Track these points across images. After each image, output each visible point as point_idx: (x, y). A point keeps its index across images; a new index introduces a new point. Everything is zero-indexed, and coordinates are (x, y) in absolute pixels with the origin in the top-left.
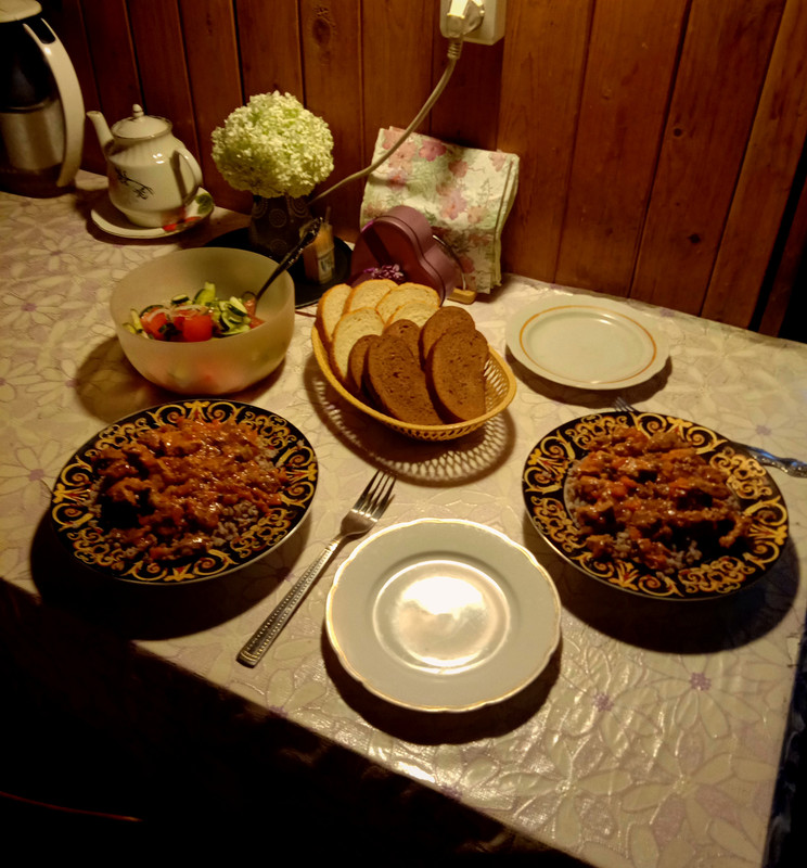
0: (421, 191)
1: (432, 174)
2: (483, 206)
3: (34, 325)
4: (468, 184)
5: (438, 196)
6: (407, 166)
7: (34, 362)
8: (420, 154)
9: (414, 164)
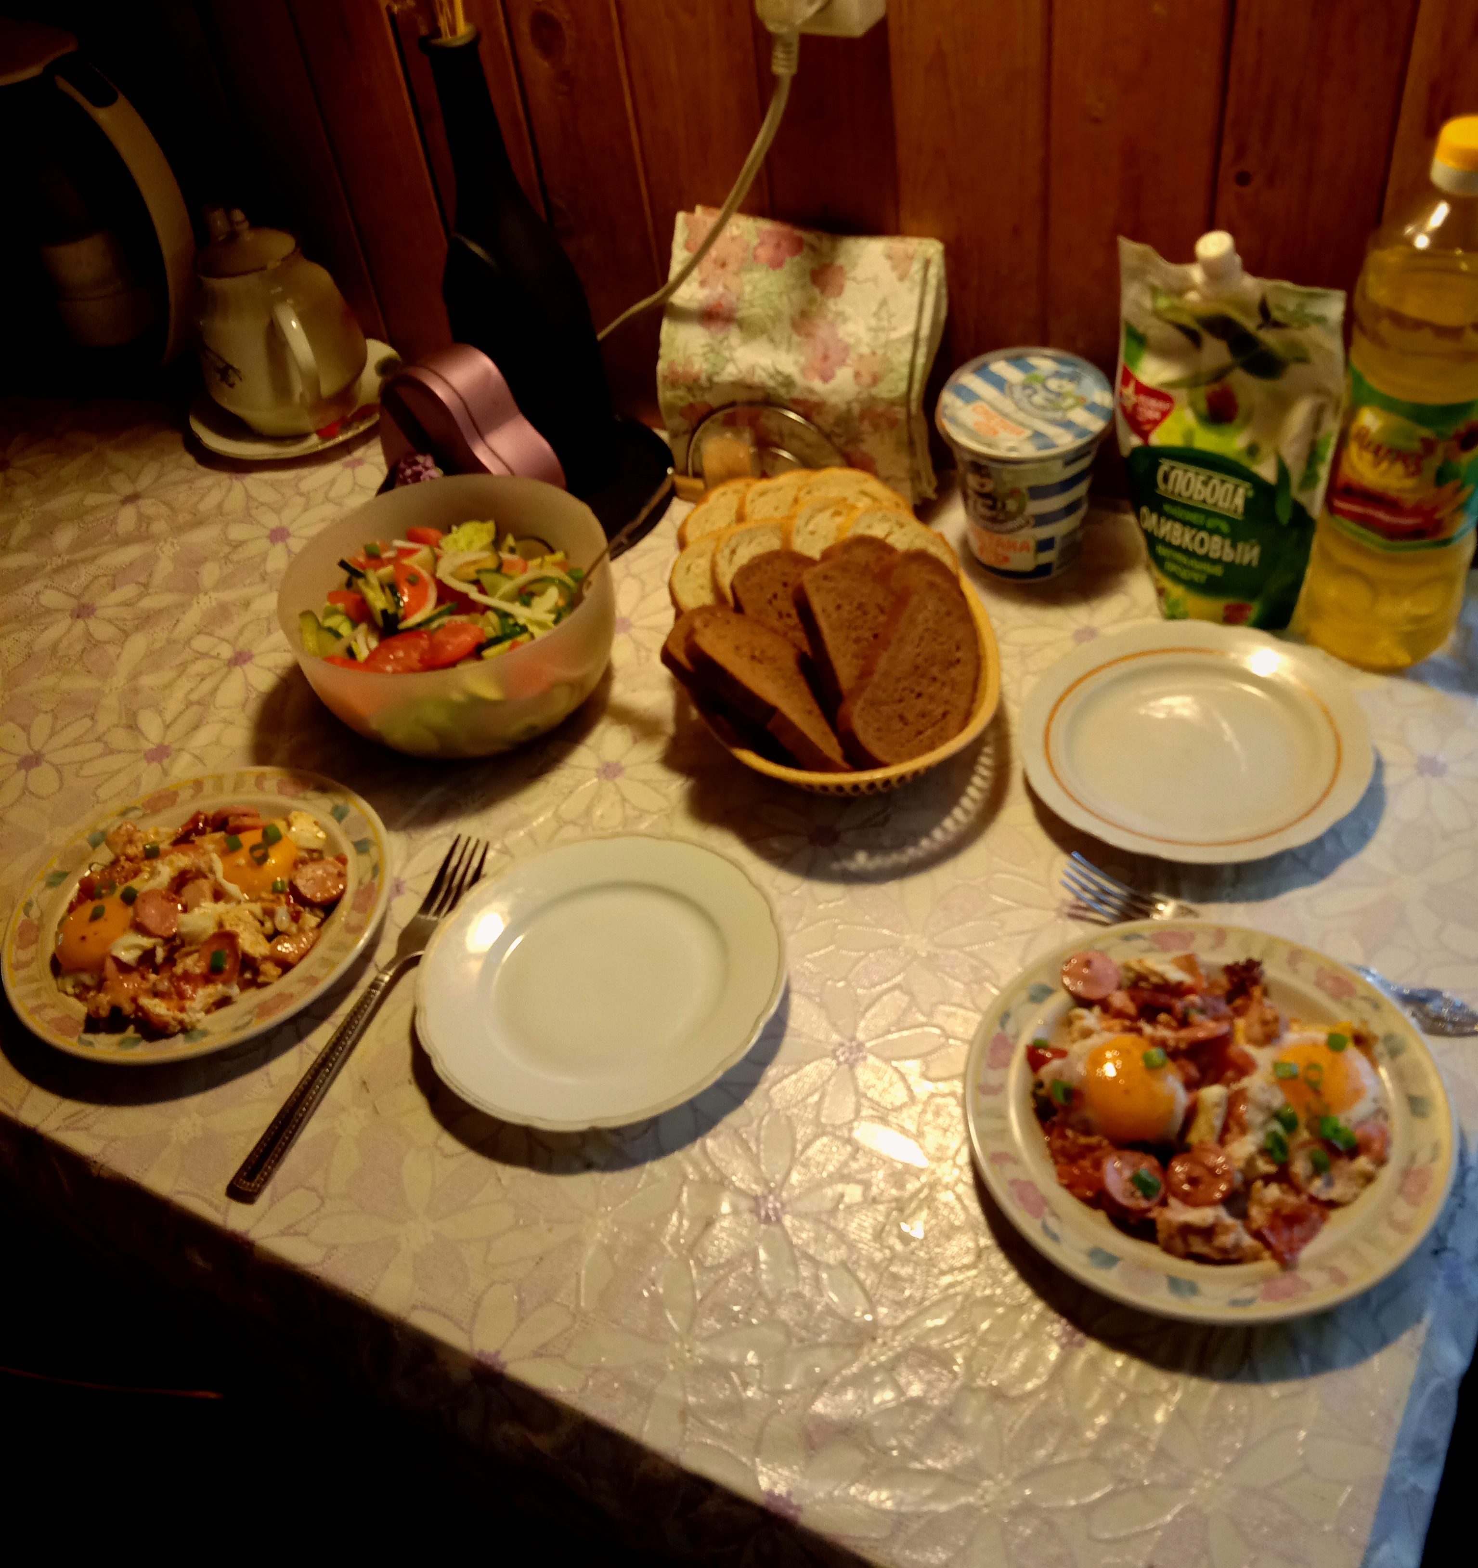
0: (763, 331)
1: (780, 294)
2: (880, 352)
3: (92, 643)
4: (849, 311)
5: (796, 338)
6: (733, 282)
7: (92, 718)
8: (755, 257)
9: (746, 277)
